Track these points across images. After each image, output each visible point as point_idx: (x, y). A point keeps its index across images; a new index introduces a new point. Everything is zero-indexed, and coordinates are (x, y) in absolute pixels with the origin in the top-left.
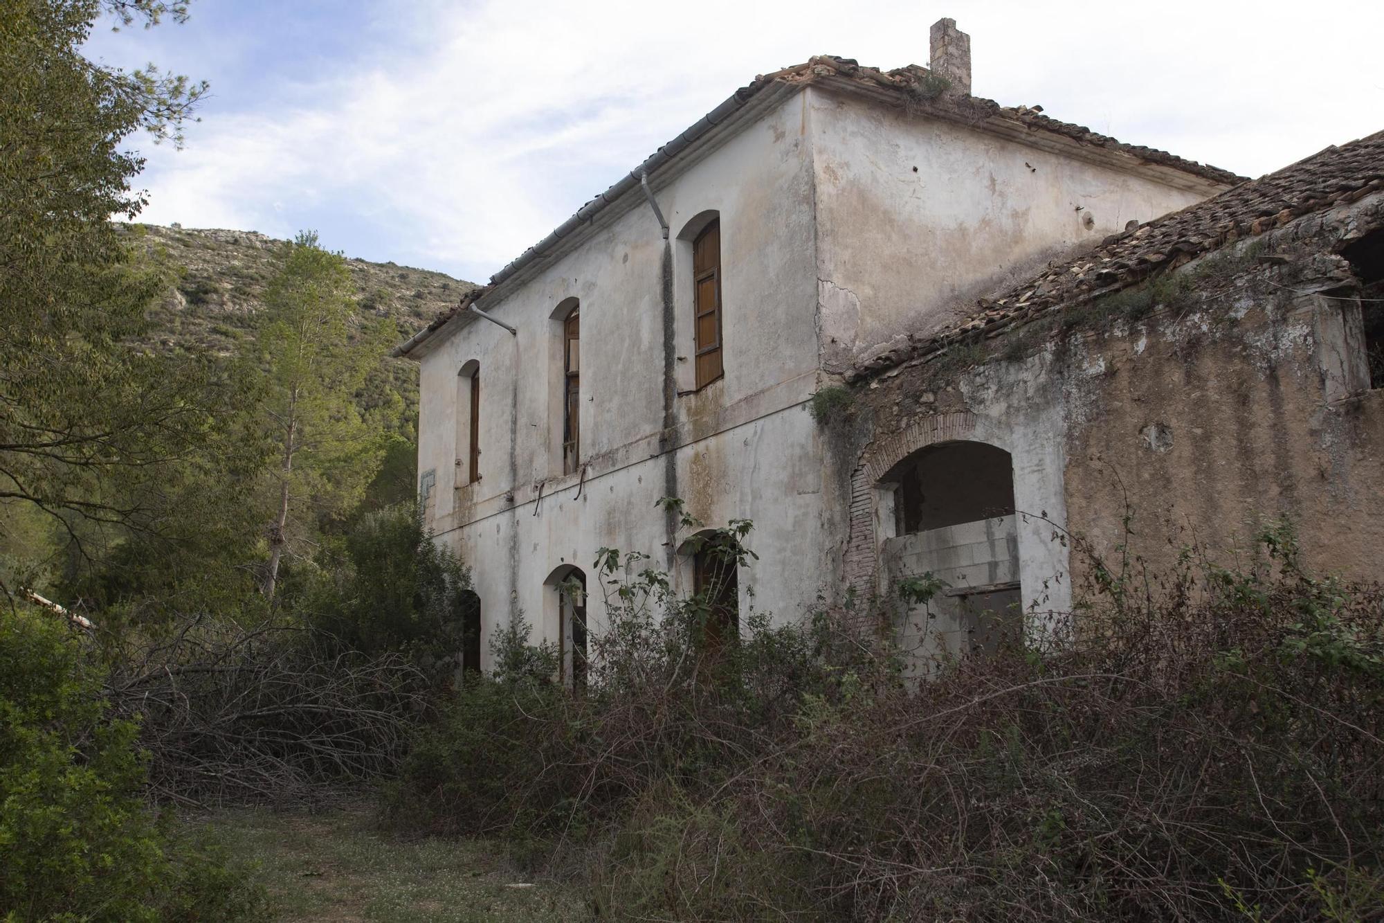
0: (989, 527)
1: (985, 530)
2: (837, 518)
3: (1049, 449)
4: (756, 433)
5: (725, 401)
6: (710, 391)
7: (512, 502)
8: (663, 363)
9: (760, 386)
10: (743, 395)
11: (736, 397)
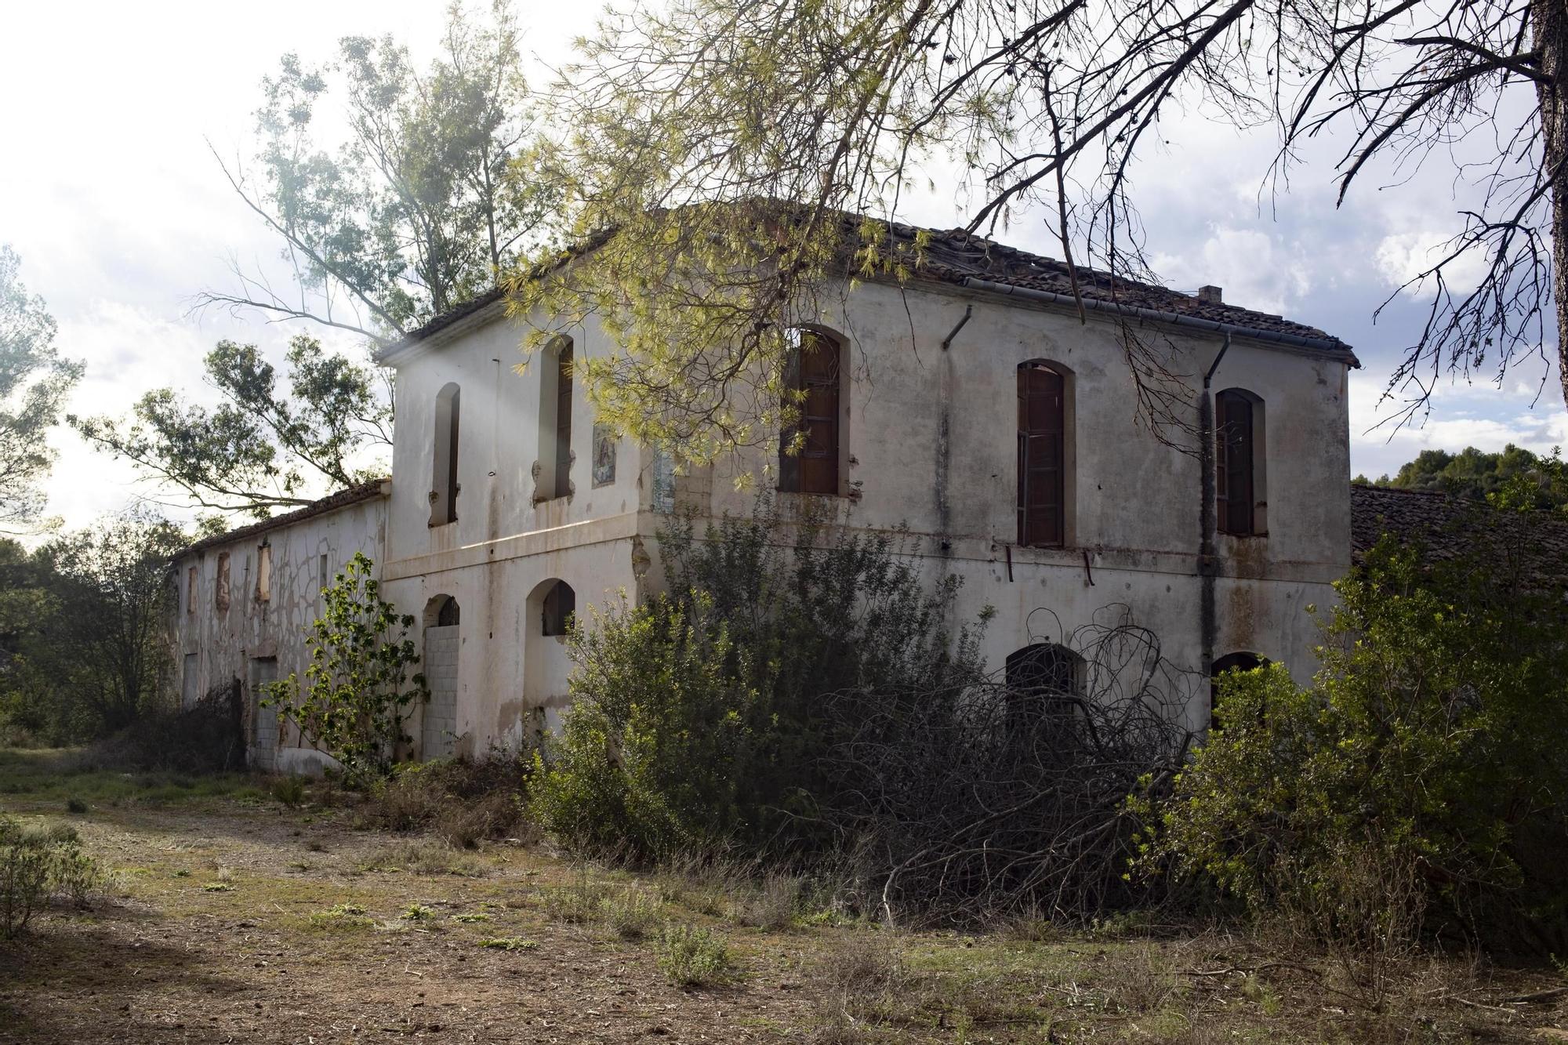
4: (1297, 591)
5: (1270, 556)
6: (1254, 541)
7: (945, 550)
8: (1200, 496)
9: (1302, 559)
10: (1286, 558)
11: (1280, 558)
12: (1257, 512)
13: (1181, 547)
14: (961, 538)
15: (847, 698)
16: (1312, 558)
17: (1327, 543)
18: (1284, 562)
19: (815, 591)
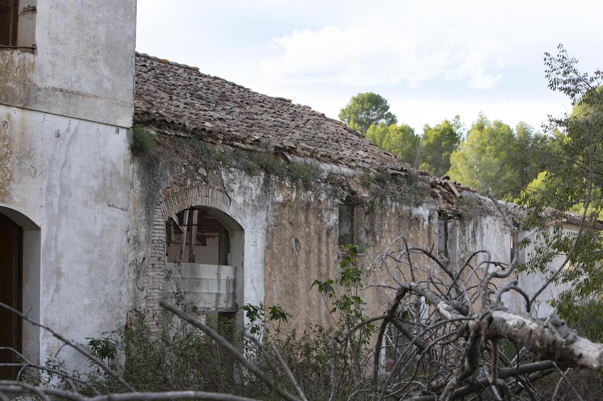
0: (219, 271)
1: (217, 271)
2: (142, 238)
3: (260, 235)
4: (68, 130)
5: (35, 78)
6: (17, 56)
9: (76, 87)
10: (56, 84)
11: (50, 83)
12: (23, 21)
16: (87, 89)
17: (106, 72)
18: (54, 89)
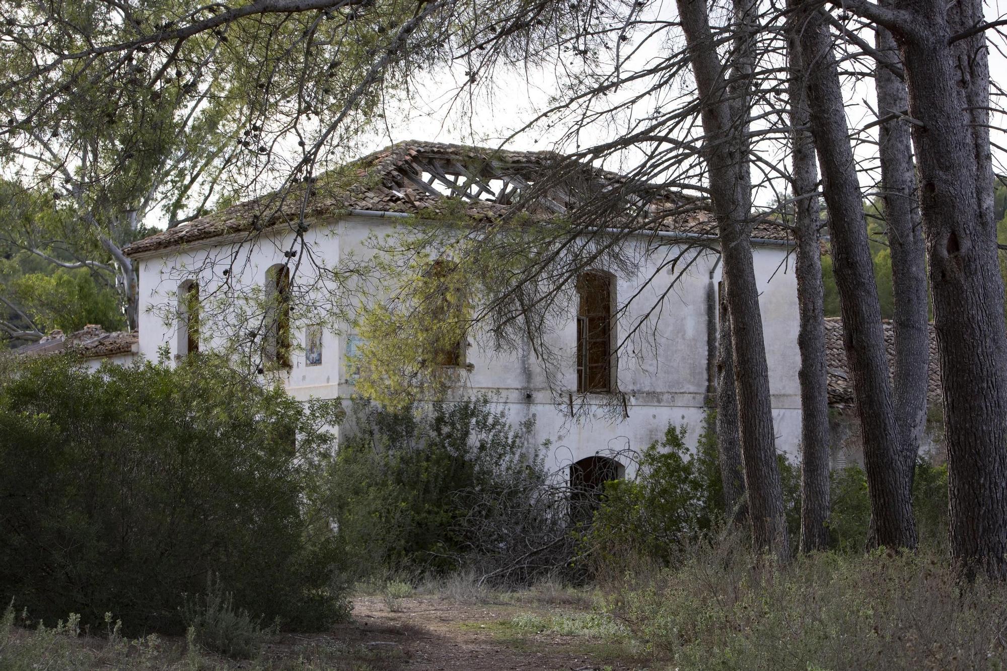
7: (528, 398)
8: (707, 353)
13: (692, 389)
14: (539, 390)
15: (464, 494)
19: (446, 430)
